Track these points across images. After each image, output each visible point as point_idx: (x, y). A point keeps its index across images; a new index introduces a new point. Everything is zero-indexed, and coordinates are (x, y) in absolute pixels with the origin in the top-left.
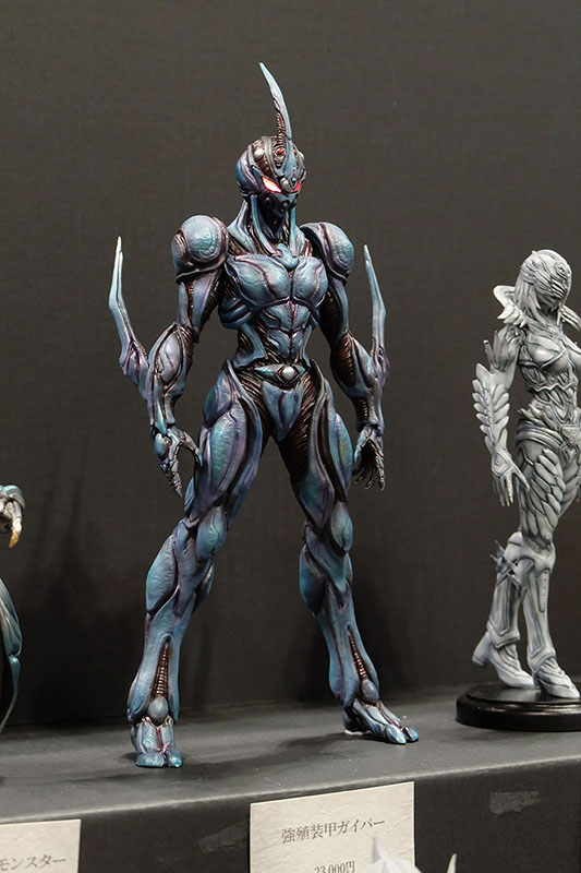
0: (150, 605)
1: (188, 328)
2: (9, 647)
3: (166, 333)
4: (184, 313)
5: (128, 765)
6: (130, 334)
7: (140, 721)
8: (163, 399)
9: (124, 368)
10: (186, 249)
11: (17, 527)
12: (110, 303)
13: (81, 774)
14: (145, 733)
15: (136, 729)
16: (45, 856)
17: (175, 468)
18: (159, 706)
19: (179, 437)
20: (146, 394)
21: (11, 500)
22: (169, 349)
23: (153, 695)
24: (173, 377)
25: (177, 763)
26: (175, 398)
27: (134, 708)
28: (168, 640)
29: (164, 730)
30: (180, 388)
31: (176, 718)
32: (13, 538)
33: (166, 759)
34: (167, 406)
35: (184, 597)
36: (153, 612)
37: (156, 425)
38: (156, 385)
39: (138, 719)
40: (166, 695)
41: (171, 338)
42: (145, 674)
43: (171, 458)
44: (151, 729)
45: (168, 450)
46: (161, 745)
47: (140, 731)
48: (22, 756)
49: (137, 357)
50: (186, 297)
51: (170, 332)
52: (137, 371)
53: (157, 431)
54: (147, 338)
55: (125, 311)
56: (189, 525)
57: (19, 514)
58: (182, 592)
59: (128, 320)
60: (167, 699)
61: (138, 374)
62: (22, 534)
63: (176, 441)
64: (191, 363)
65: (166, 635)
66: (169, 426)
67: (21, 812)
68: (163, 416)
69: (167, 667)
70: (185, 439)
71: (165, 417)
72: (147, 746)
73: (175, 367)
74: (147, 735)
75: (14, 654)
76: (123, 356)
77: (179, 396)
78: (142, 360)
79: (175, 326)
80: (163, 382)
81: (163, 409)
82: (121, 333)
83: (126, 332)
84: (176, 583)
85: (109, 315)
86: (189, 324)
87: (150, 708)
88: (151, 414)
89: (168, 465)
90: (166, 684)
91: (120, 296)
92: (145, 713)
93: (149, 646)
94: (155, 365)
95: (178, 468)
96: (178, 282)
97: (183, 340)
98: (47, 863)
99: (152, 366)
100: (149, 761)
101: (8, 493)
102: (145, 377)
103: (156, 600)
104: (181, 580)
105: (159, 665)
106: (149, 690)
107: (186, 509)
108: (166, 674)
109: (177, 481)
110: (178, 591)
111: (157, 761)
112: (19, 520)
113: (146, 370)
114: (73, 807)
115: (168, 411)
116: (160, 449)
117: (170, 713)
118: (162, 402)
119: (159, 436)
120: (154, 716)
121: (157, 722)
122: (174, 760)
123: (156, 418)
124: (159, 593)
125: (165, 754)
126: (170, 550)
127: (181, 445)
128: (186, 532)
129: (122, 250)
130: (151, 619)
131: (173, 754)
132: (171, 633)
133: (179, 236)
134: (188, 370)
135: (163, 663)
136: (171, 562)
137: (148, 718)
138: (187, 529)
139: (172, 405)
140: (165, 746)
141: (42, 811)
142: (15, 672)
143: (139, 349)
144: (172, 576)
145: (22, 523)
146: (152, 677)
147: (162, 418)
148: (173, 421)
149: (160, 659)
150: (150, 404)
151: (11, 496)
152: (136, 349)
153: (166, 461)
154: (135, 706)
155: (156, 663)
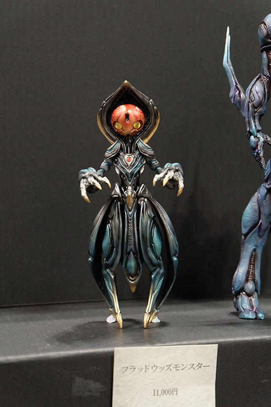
0: (244, 231)
1: (268, 76)
2: (172, 252)
3: (255, 79)
4: (265, 69)
5: (234, 318)
6: (235, 80)
7: (239, 294)
8: (255, 116)
9: (232, 100)
10: (267, 32)
11: (181, 185)
12: (224, 63)
13: (210, 322)
14: (242, 301)
15: (237, 299)
16: (199, 364)
17: (261, 155)
18: (250, 286)
19: (263, 137)
20: (245, 114)
21: (177, 171)
22: (258, 89)
23: (247, 280)
24: (260, 104)
25: (262, 317)
26: (261, 116)
27: (236, 287)
28: (255, 250)
29: (253, 299)
30: (264, 111)
31: (259, 294)
32: (179, 191)
33: (256, 315)
34: (257, 120)
35: (263, 227)
36: (246, 235)
37: (251, 131)
38: (250, 109)
39: (238, 293)
40: (254, 280)
41: (258, 82)
42: (242, 269)
43: (259, 149)
44: (246, 298)
45: (257, 145)
46: (252, 307)
47: (240, 300)
48: (174, 312)
49: (239, 94)
50: (267, 59)
51: (258, 79)
52: (240, 102)
53: (251, 134)
54: (245, 83)
55: (232, 68)
56: (268, 187)
57: (182, 178)
58: (263, 223)
59: (234, 73)
60: (254, 282)
61: (240, 103)
62: (184, 189)
63: (262, 139)
64: (270, 96)
65: (254, 247)
66: (258, 131)
67: (185, 339)
68: (254, 126)
69: (254, 265)
70: (267, 139)
71: (255, 126)
72: (245, 307)
73: (261, 99)
74: (244, 302)
75: (175, 255)
76: (231, 93)
77: (263, 115)
78: (242, 95)
79: (260, 77)
80: (254, 107)
81: (254, 122)
82: (230, 80)
83: (233, 80)
84: (259, 219)
85: (223, 71)
86: (269, 74)
87: (246, 288)
88: (247, 125)
89: (258, 153)
90: (253, 274)
91: (229, 60)
92: (242, 290)
93: (244, 254)
94: (250, 98)
95: (264, 154)
96: (262, 51)
97: (265, 83)
98: (200, 367)
99: (248, 99)
100: (246, 316)
101: (176, 166)
102: (244, 104)
103: (248, 228)
104: (263, 217)
105: (250, 264)
106: (245, 277)
107: (265, 178)
108: (254, 269)
109: (263, 162)
110: (261, 224)
111: (251, 316)
112: (182, 181)
113: (244, 101)
114: (212, 338)
115: (257, 123)
116: (253, 144)
117: (256, 290)
118: (254, 119)
119: (252, 137)
120: (248, 291)
121: (249, 295)
122: (260, 315)
123: (250, 127)
124: (250, 225)
125: (255, 312)
126: (256, 201)
127: (264, 142)
128: (266, 191)
129: (230, 34)
130: (245, 239)
131: (260, 312)
132: (256, 246)
133: (263, 25)
134: (268, 100)
135: (252, 262)
136: (256, 207)
137: (244, 293)
138: (267, 189)
139: (259, 120)
140: (255, 308)
141: (196, 339)
142: (176, 265)
143: (240, 89)
144: (257, 215)
145: (184, 183)
146: (246, 271)
147: (254, 127)
148: (260, 128)
149: (250, 261)
150: (247, 120)
151: (177, 168)
152: (238, 89)
153: (257, 151)
154: (237, 286)
155: (248, 263)
